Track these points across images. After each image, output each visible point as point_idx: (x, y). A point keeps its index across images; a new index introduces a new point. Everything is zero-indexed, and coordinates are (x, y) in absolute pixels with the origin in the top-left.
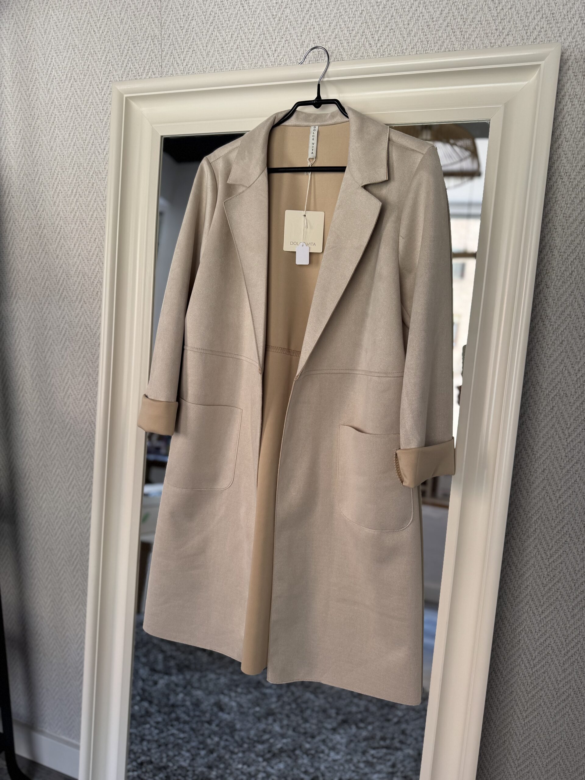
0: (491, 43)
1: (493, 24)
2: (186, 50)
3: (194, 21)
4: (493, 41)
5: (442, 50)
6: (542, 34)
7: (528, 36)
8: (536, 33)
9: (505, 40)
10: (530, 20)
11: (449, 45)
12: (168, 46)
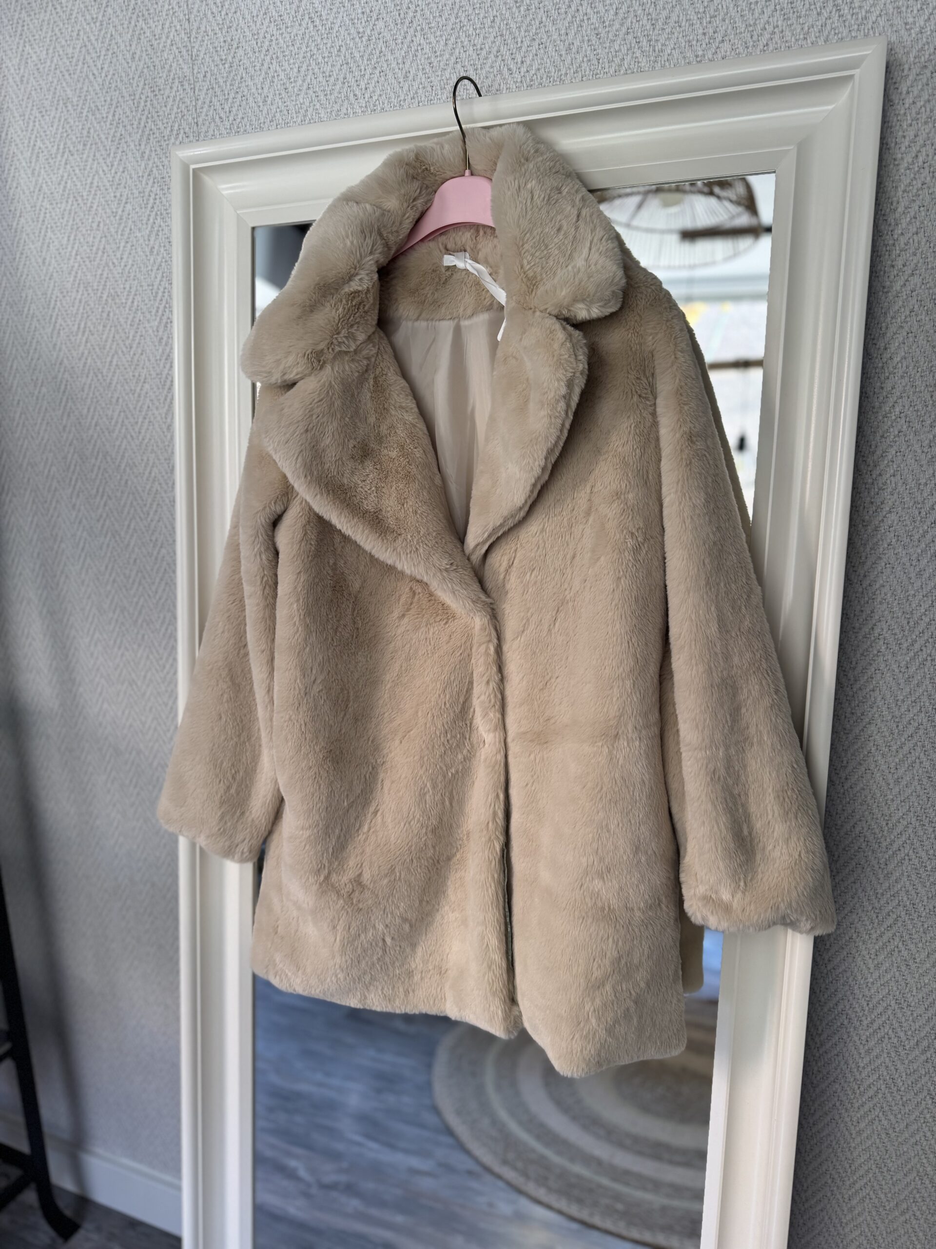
0: (697, 56)
1: (698, 26)
2: (232, 95)
4: (700, 53)
5: (622, 72)
6: (777, 37)
7: (754, 42)
8: (767, 36)
9: (718, 50)
10: (757, 15)
11: (632, 63)
12: (204, 91)
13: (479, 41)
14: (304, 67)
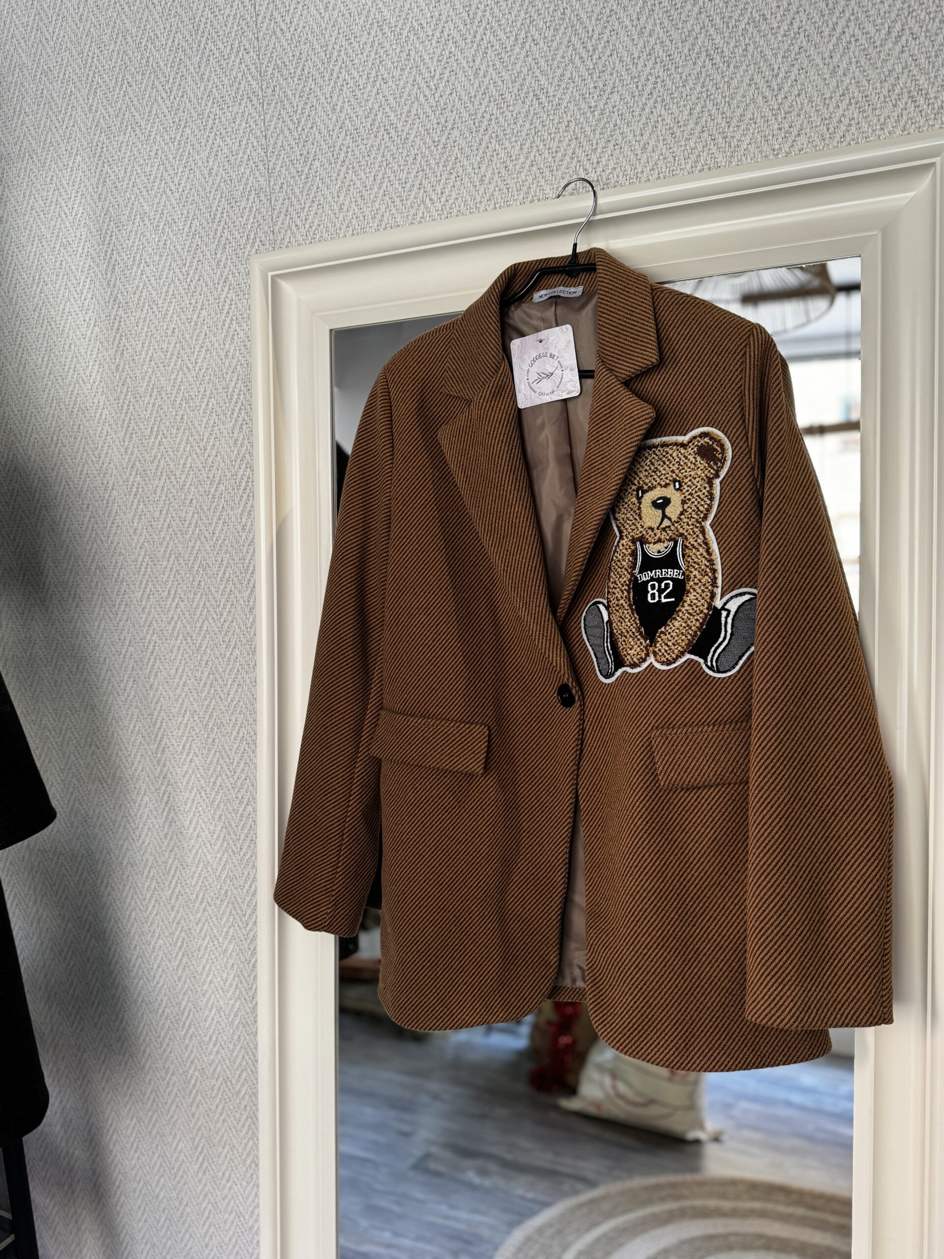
13: (554, 145)
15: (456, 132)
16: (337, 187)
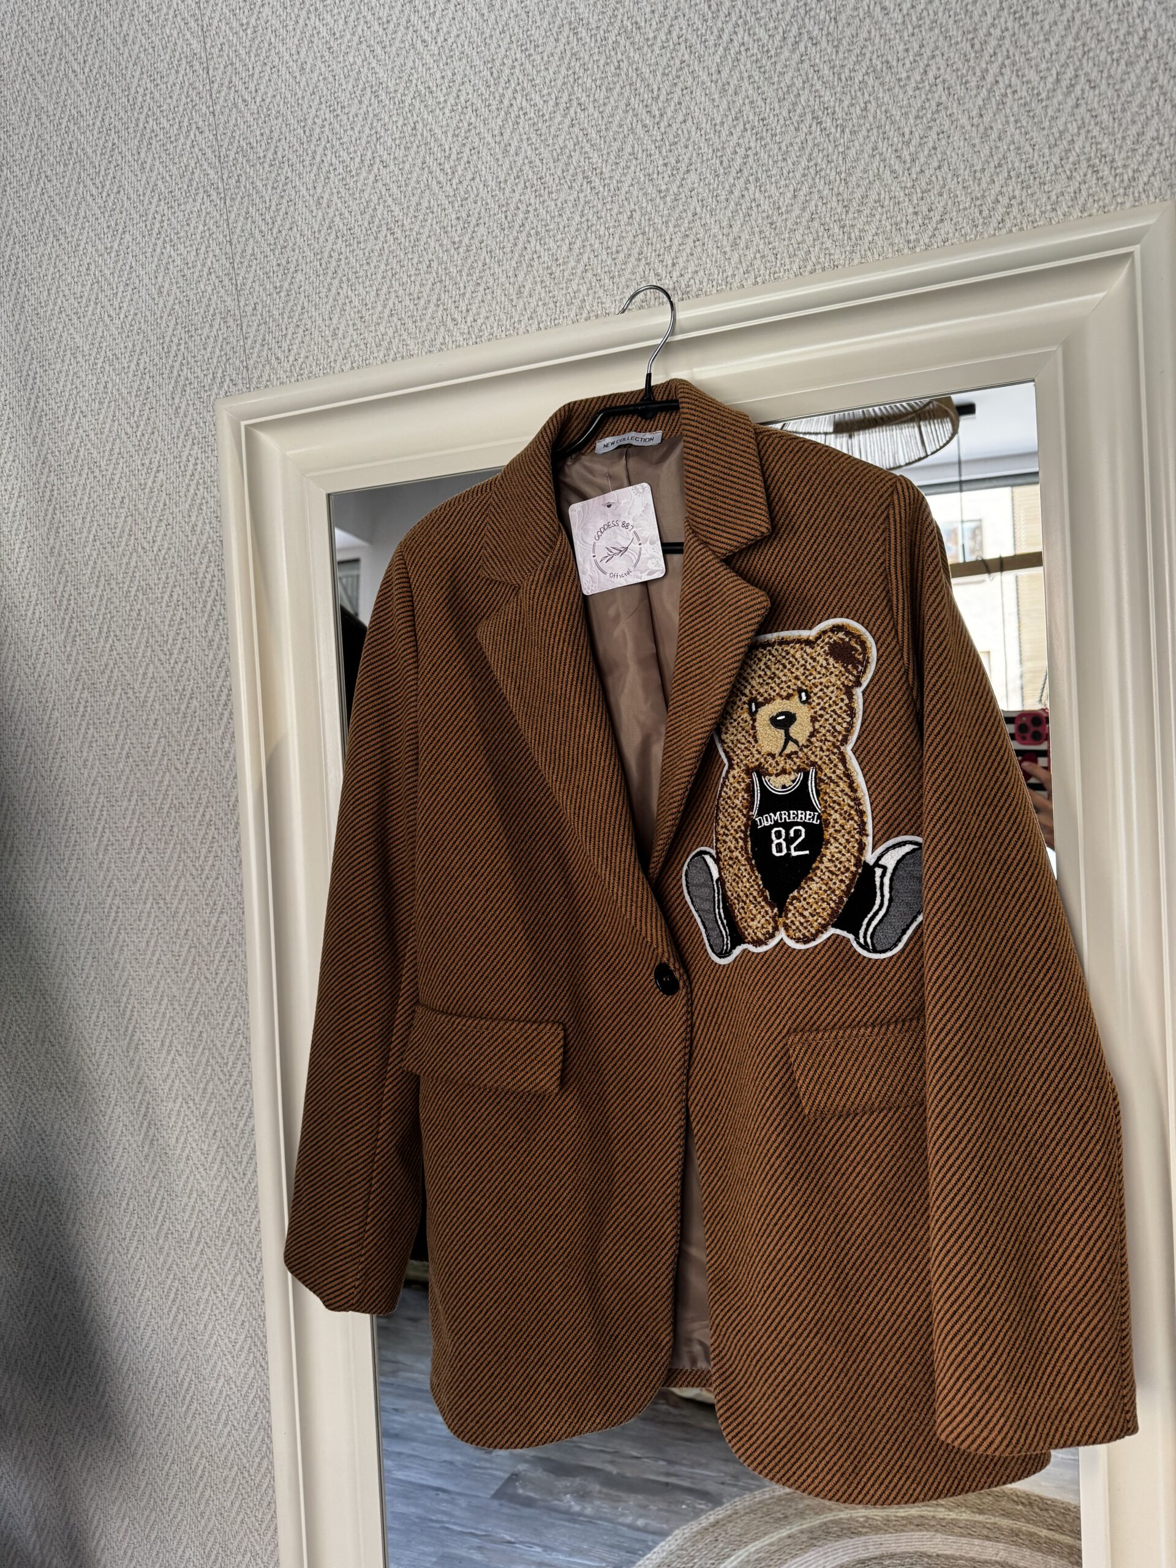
3: (299, 273)
14: (385, 289)
15: (482, 230)
16: (328, 307)
